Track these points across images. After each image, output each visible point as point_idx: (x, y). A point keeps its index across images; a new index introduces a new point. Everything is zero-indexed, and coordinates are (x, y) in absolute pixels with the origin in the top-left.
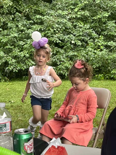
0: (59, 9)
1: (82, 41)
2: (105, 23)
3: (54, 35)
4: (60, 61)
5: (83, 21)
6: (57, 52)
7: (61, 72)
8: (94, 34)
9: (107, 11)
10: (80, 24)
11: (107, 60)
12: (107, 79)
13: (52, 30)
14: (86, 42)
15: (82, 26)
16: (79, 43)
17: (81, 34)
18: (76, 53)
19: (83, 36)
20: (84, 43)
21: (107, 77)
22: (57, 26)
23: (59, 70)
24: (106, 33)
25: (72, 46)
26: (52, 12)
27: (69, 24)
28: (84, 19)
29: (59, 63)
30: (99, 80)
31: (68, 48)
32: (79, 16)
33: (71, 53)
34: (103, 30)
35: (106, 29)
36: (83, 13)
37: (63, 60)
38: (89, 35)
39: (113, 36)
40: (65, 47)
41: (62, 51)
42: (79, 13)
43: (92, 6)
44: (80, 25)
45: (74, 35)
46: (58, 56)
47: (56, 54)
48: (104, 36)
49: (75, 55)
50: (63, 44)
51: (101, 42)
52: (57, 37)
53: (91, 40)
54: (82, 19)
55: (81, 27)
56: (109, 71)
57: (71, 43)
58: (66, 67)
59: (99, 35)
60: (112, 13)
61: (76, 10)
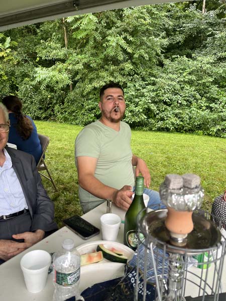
0: (170, 72)
4: (167, 117)
7: (167, 126)
8: (198, 96)
9: (211, 76)
10: (187, 87)
12: (205, 135)
14: (191, 102)
15: (188, 88)
16: (185, 103)
17: (187, 95)
18: (181, 111)
19: (188, 97)
20: (188, 103)
21: (206, 133)
22: (167, 87)
24: (208, 95)
25: (179, 105)
26: (164, 75)
32: (186, 80)
33: (177, 111)
34: (205, 93)
35: (209, 92)
36: (190, 77)
37: (170, 116)
38: (193, 97)
39: (214, 98)
40: (172, 105)
41: (169, 109)
42: (187, 77)
45: (181, 96)
46: (165, 113)
47: (163, 111)
48: (206, 97)
49: (180, 113)
50: (170, 103)
51: (203, 102)
52: (167, 97)
53: (195, 101)
54: (189, 82)
56: (208, 129)
57: (178, 102)
59: (202, 97)
60: (215, 78)
61: (184, 74)
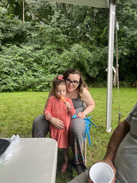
0: (7, 54)
1: (20, 72)
2: (32, 64)
3: (4, 68)
5: (20, 62)
6: (6, 77)
8: (26, 69)
11: (34, 82)
13: (3, 65)
14: (23, 73)
19: (20, 69)
20: (21, 73)
21: (34, 90)
22: (5, 63)
23: (8, 87)
27: (13, 63)
28: (21, 61)
29: (7, 83)
30: (30, 92)
31: (12, 75)
32: (18, 59)
35: (33, 67)
36: (20, 58)
39: (36, 70)
43: (24, 55)
44: (19, 64)
47: (5, 79)
48: (32, 70)
49: (17, 79)
50: (9, 73)
51: (30, 73)
52: (6, 69)
54: (20, 60)
55: (19, 65)
57: (14, 73)
58: (12, 85)
59: (29, 69)
60: (35, 59)
61: (16, 56)
